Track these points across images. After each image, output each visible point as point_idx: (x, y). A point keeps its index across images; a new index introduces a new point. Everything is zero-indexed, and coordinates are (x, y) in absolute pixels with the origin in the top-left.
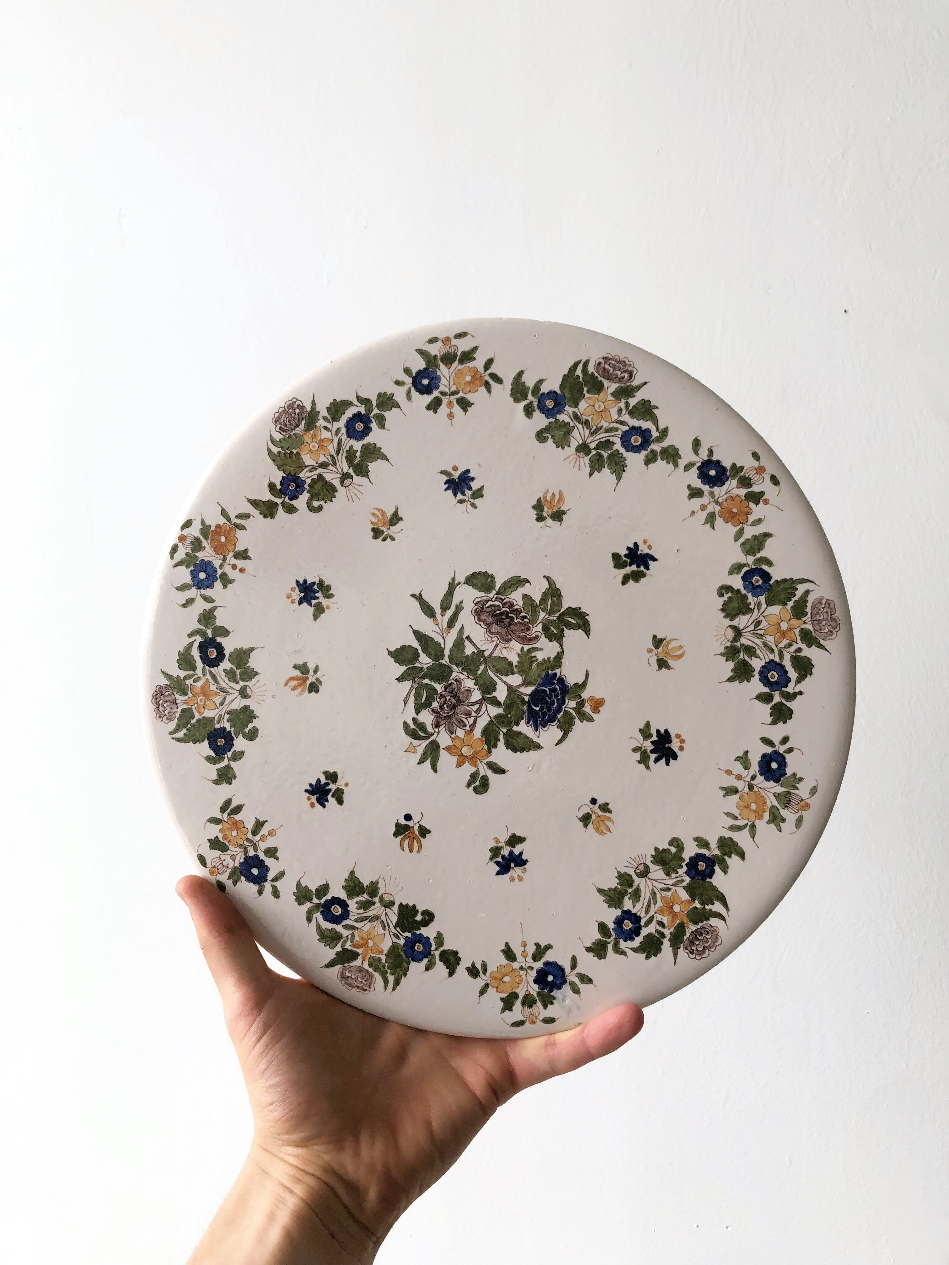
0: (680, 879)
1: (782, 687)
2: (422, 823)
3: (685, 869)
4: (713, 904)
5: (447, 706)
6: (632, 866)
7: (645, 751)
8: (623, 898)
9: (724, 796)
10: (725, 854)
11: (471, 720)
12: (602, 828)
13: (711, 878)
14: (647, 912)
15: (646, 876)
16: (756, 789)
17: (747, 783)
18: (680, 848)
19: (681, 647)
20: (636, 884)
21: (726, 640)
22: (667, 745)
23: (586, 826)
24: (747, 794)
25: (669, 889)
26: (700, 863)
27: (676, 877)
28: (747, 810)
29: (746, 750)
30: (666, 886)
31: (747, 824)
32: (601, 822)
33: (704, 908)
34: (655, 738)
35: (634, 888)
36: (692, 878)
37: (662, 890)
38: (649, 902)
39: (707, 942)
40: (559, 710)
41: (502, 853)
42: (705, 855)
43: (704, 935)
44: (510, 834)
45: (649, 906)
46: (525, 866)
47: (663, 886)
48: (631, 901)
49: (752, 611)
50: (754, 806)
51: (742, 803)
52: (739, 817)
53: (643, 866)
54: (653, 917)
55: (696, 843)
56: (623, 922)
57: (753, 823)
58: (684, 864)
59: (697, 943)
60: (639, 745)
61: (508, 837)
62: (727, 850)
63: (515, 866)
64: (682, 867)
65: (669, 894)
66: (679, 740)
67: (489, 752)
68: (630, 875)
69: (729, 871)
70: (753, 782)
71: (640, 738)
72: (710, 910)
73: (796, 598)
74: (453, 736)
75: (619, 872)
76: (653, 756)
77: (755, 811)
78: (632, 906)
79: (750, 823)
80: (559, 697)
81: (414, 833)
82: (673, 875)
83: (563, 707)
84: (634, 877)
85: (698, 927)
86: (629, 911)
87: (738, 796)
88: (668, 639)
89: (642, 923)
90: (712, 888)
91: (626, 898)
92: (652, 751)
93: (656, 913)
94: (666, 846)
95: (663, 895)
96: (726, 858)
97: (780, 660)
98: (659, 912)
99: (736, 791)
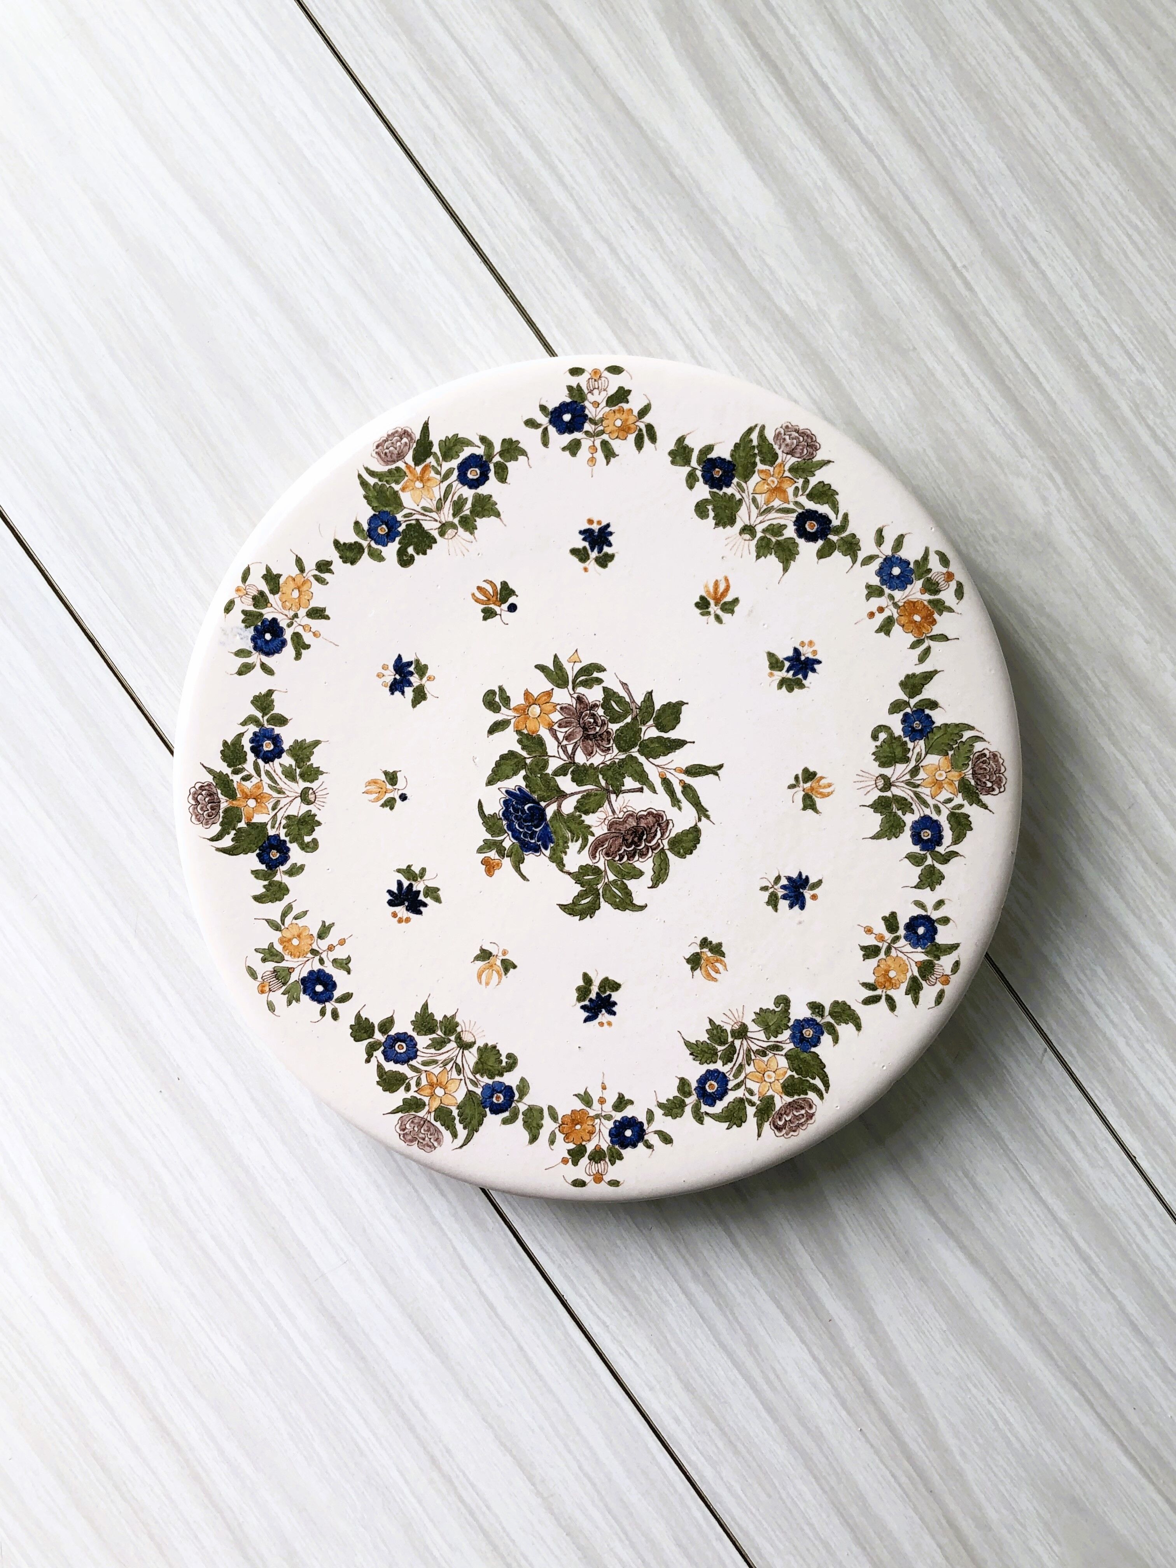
0: (277, 826)
1: (385, 1048)
2: (498, 617)
3: (283, 837)
4: (233, 840)
5: (590, 722)
6: (320, 789)
7: (416, 880)
8: (296, 760)
9: (324, 922)
10: (270, 884)
11: (561, 736)
12: (372, 788)
13: (258, 855)
14: (268, 773)
15: (301, 796)
16: (310, 955)
17: (321, 951)
18: (304, 846)
19: (487, 984)
20: (300, 781)
21: (464, 1030)
22: (406, 904)
23: (386, 773)
24: (311, 945)
25: (274, 809)
26: (278, 855)
27: (280, 823)
28: (296, 934)
29: (351, 973)
30: (279, 807)
31: (283, 924)
32: (380, 790)
33: (234, 829)
34: (421, 897)
35: (298, 777)
36: (269, 838)
37: (278, 802)
38: (275, 782)
39: (202, 809)
40: (510, 827)
41: (416, 675)
42: (282, 865)
43: (210, 810)
44: (428, 695)
45: (272, 778)
46: (388, 689)
47: (281, 805)
48: (288, 766)
49: (474, 1073)
50: (295, 942)
51: (305, 934)
52: (294, 921)
53: (313, 800)
54: (259, 775)
55: (299, 865)
56: (273, 744)
57: (281, 931)
58: (287, 839)
59: (207, 799)
60: (425, 878)
61: (426, 692)
62: (273, 889)
63: (395, 679)
64: (286, 836)
65: (270, 806)
66: (404, 918)
67: (519, 732)
68: (312, 781)
69: (253, 876)
70: (317, 958)
71: (431, 884)
72: (229, 833)
73: (457, 1121)
74: (558, 707)
75: (322, 773)
76: (406, 883)
77: (290, 940)
78: (282, 763)
79: (283, 927)
80: (522, 836)
81: (494, 603)
82: (284, 822)
83: (510, 833)
84: (308, 784)
85: (221, 811)
86: (279, 757)
87: (315, 935)
88: (504, 977)
89: (260, 761)
90: (248, 850)
91: (293, 763)
92: (411, 885)
93: (261, 780)
94: (315, 835)
95: (272, 800)
96: (266, 883)
97: (411, 1065)
98: (260, 784)
99: (321, 936)
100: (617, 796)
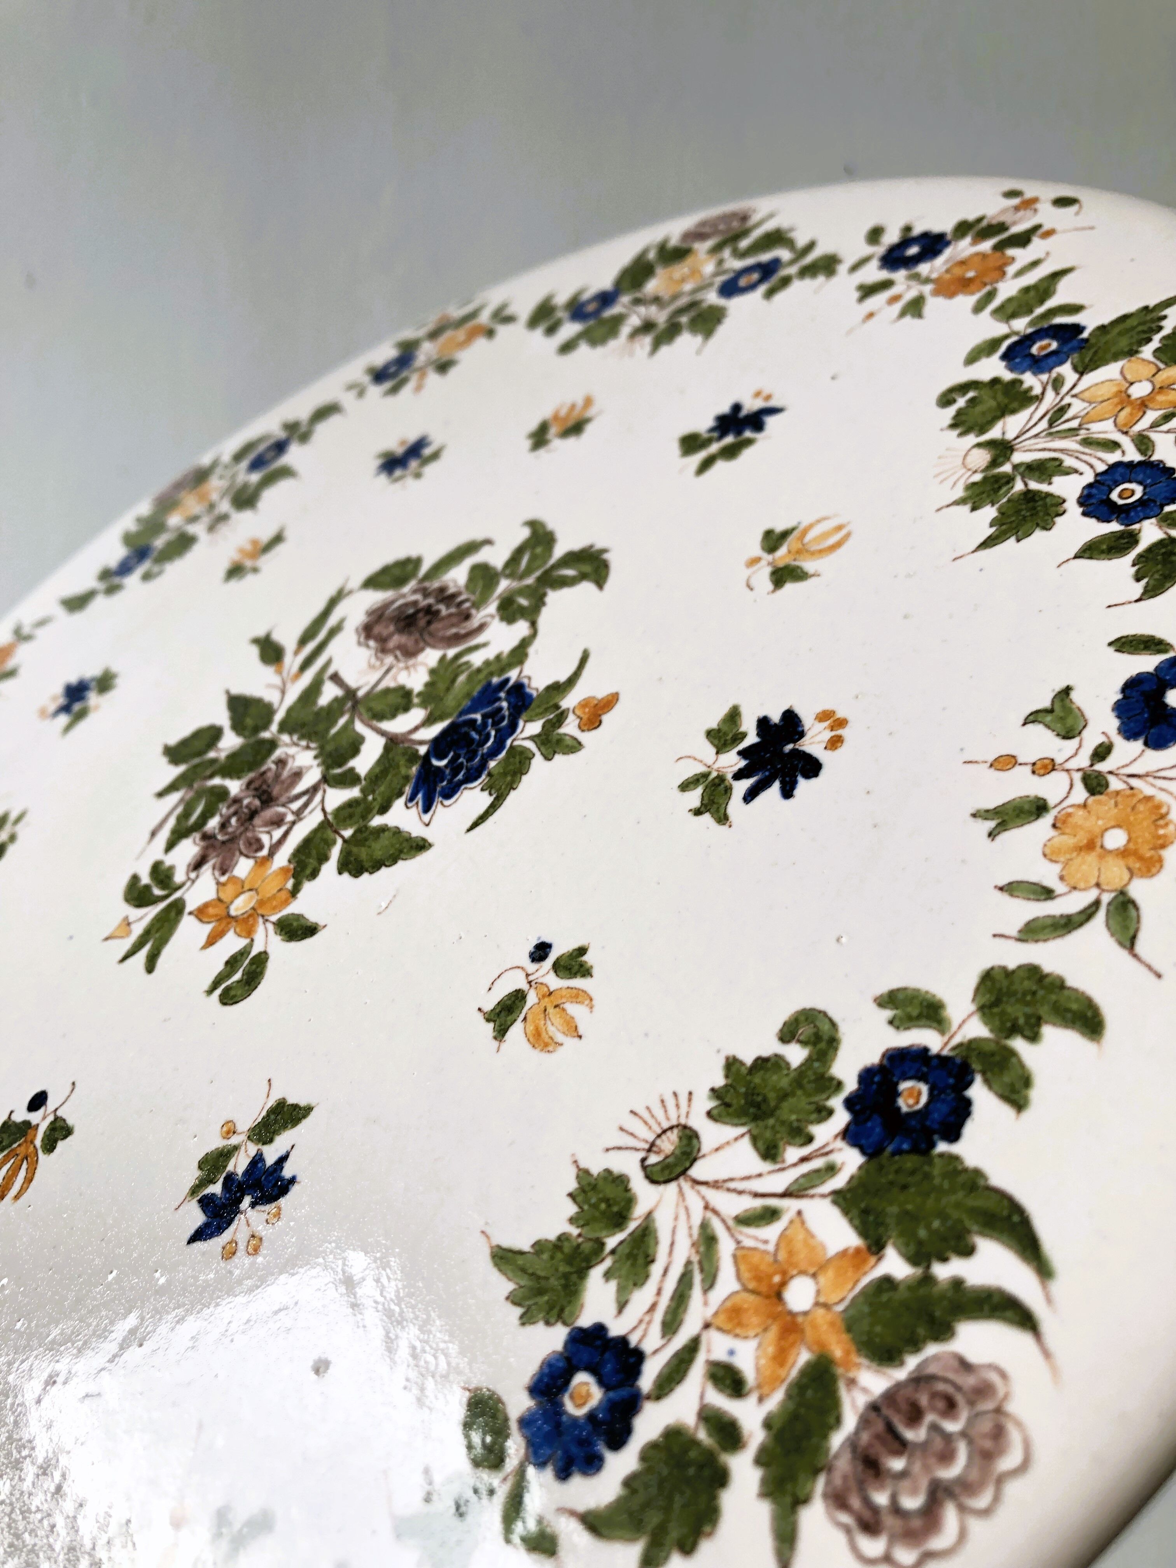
0: (818, 1163)
1: (1162, 507)
2: (59, 1113)
3: (841, 1118)
4: (968, 1251)
5: (238, 820)
6: (631, 1142)
7: (721, 779)
8: (582, 1273)
9: (992, 835)
10: (1014, 1030)
11: (278, 834)
12: (554, 1030)
13: (953, 1134)
14: (670, 1326)
15: (684, 1172)
16: (1115, 784)
17: (1077, 776)
18: (823, 1045)
19: (839, 528)
20: (639, 1211)
21: (970, 473)
22: (789, 747)
23: (501, 1033)
24: (1085, 805)
25: (770, 1215)
26: (904, 1086)
27: (804, 1160)
28: (1091, 858)
29: (1060, 686)
30: (759, 1203)
31: (1097, 904)
32: (551, 1010)
33: (928, 1279)
34: (752, 739)
35: (632, 1226)
36: (871, 1152)
37: (747, 1220)
38: (685, 1281)
39: (947, 1456)
40: (496, 751)
41: (230, 1167)
42: (926, 1050)
43: (930, 1418)
44: (271, 1103)
45: (681, 1298)
46: (282, 1201)
47: (748, 1204)
48: (613, 1285)
49: (1039, 399)
50: (1116, 839)
51: (1068, 841)
52: (1059, 888)
53: (674, 1136)
54: (693, 1346)
55: (888, 1014)
56: (567, 1382)
57: (1122, 893)
58: (837, 1102)
59: (897, 1464)
60: (700, 769)
61: (264, 1113)
62: (1017, 1011)
63: (253, 1205)
64: (830, 1112)
65: (771, 1232)
66: (826, 724)
67: (294, 892)
68: (621, 1181)
69: (1035, 1094)
70: (1102, 767)
71: (707, 751)
72: (957, 1283)
73: (1164, 333)
74: (223, 879)
75: (583, 1174)
76: (742, 787)
77: (1123, 853)
78: (613, 1308)
79: (1106, 898)
80: (505, 723)
81: (32, 1142)
82: (792, 1154)
83: (509, 742)
84: (639, 1184)
85: (901, 1374)
86: (600, 1329)
87: (1047, 820)
88: (802, 527)
89: (646, 1381)
90: (961, 1179)
91: (596, 1274)
92: (738, 776)
93: (707, 1326)
94: (770, 1046)
95: (748, 1243)
96: (1018, 1044)
97: (1142, 452)
98: (721, 1321)
99: (1039, 808)
100: (358, 689)
